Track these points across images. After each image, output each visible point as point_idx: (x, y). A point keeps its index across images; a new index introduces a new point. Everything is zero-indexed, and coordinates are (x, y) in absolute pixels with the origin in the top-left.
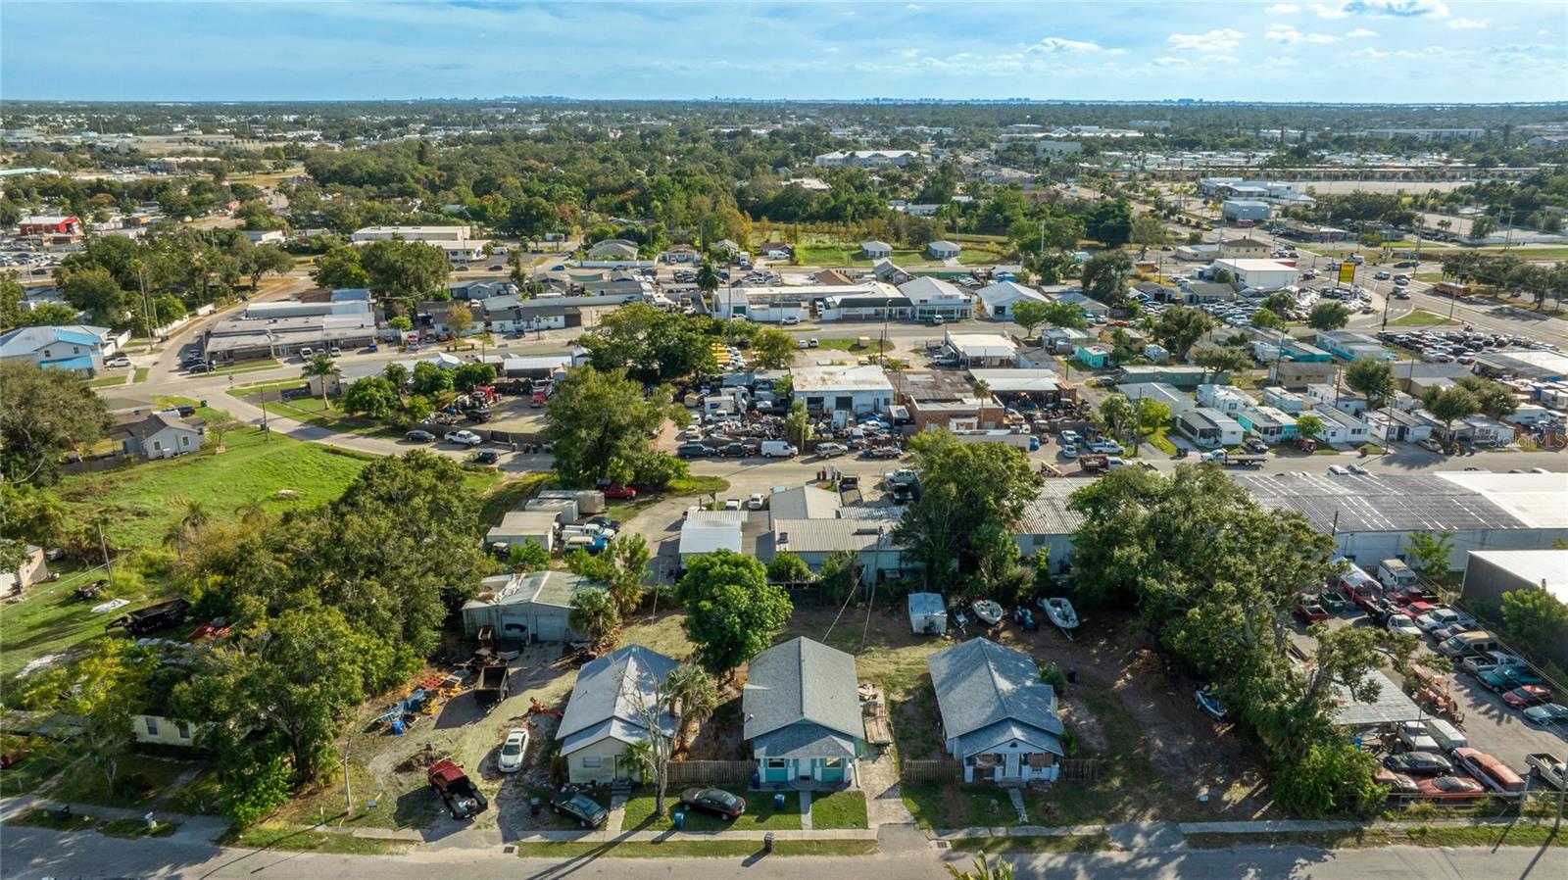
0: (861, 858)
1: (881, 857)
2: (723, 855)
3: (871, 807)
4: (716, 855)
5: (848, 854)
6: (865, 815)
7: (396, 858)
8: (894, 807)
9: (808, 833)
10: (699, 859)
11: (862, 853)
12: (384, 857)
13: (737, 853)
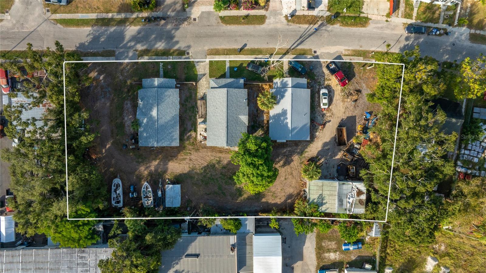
0: (212, 47)
1: (206, 48)
2: (253, 49)
3: (207, 71)
4: (254, 49)
5: (216, 49)
6: (210, 66)
7: (347, 48)
8: (200, 70)
9: (228, 59)
10: (259, 47)
11: (212, 50)
12: (350, 48)
13: (248, 50)
